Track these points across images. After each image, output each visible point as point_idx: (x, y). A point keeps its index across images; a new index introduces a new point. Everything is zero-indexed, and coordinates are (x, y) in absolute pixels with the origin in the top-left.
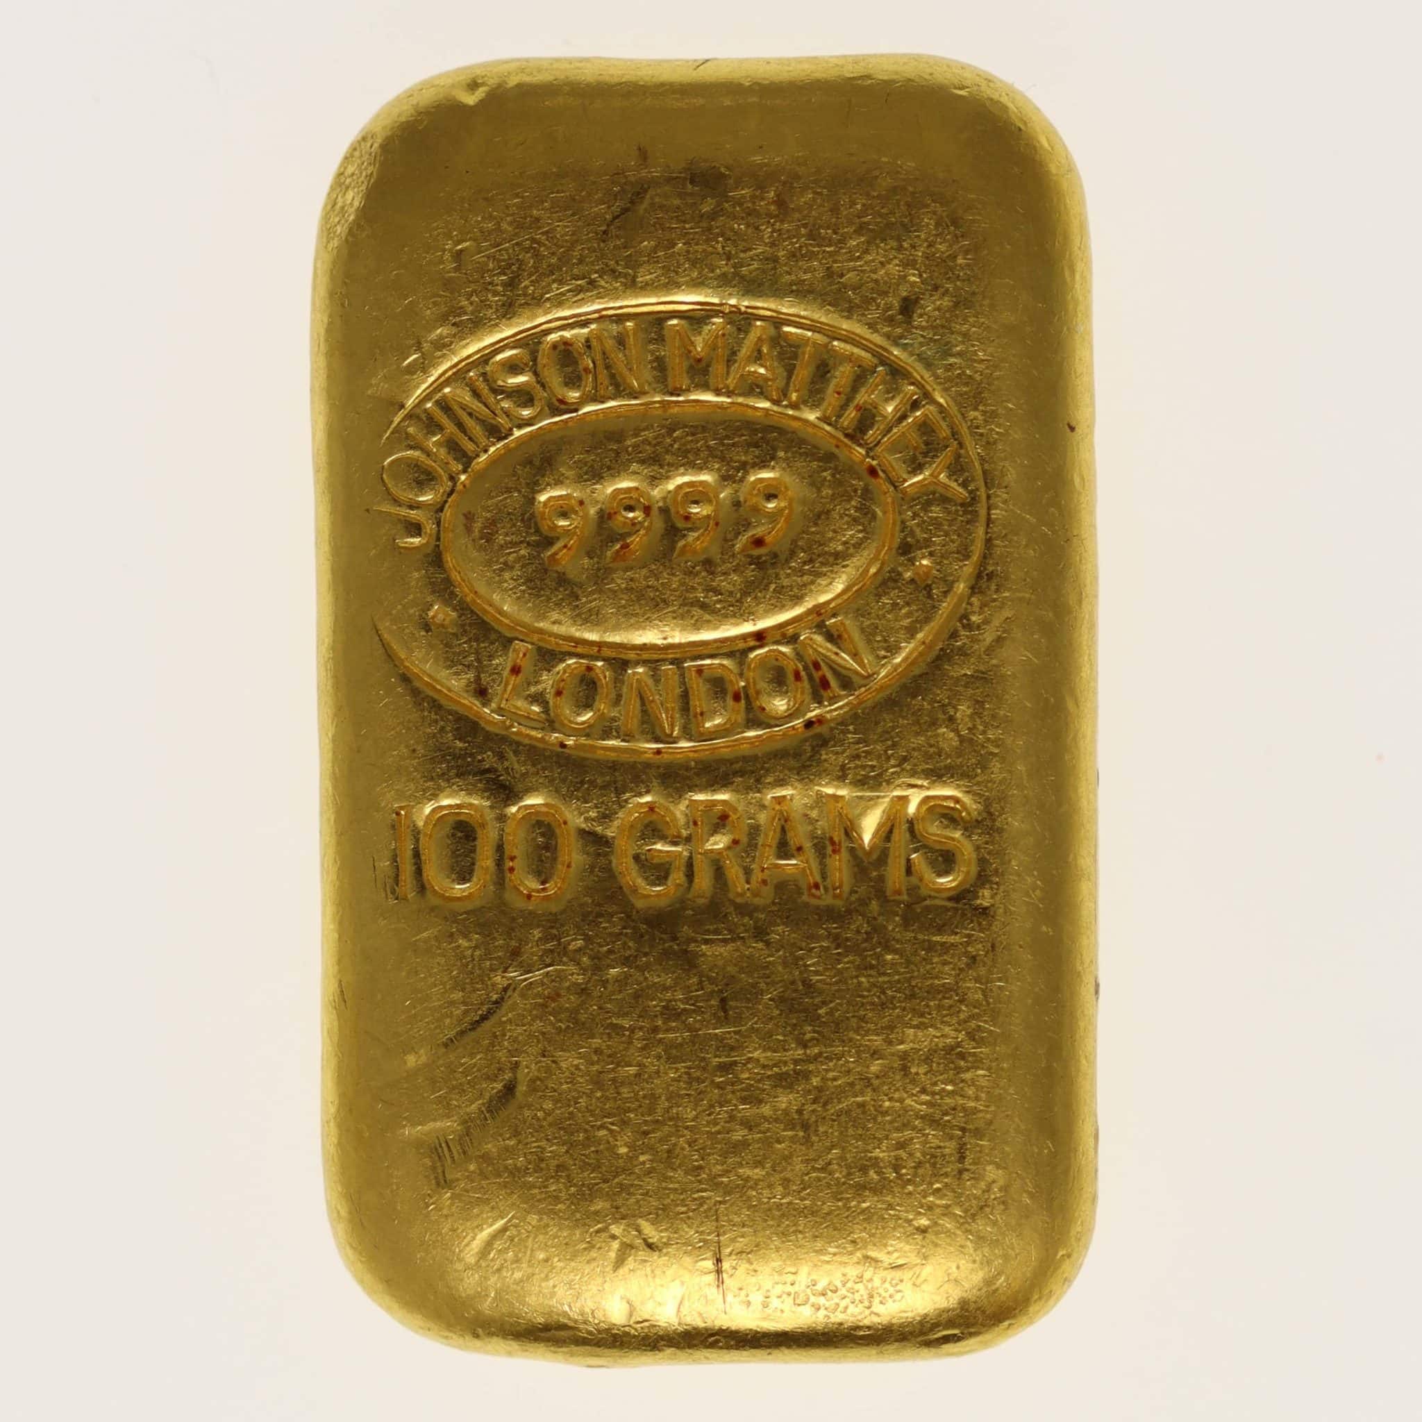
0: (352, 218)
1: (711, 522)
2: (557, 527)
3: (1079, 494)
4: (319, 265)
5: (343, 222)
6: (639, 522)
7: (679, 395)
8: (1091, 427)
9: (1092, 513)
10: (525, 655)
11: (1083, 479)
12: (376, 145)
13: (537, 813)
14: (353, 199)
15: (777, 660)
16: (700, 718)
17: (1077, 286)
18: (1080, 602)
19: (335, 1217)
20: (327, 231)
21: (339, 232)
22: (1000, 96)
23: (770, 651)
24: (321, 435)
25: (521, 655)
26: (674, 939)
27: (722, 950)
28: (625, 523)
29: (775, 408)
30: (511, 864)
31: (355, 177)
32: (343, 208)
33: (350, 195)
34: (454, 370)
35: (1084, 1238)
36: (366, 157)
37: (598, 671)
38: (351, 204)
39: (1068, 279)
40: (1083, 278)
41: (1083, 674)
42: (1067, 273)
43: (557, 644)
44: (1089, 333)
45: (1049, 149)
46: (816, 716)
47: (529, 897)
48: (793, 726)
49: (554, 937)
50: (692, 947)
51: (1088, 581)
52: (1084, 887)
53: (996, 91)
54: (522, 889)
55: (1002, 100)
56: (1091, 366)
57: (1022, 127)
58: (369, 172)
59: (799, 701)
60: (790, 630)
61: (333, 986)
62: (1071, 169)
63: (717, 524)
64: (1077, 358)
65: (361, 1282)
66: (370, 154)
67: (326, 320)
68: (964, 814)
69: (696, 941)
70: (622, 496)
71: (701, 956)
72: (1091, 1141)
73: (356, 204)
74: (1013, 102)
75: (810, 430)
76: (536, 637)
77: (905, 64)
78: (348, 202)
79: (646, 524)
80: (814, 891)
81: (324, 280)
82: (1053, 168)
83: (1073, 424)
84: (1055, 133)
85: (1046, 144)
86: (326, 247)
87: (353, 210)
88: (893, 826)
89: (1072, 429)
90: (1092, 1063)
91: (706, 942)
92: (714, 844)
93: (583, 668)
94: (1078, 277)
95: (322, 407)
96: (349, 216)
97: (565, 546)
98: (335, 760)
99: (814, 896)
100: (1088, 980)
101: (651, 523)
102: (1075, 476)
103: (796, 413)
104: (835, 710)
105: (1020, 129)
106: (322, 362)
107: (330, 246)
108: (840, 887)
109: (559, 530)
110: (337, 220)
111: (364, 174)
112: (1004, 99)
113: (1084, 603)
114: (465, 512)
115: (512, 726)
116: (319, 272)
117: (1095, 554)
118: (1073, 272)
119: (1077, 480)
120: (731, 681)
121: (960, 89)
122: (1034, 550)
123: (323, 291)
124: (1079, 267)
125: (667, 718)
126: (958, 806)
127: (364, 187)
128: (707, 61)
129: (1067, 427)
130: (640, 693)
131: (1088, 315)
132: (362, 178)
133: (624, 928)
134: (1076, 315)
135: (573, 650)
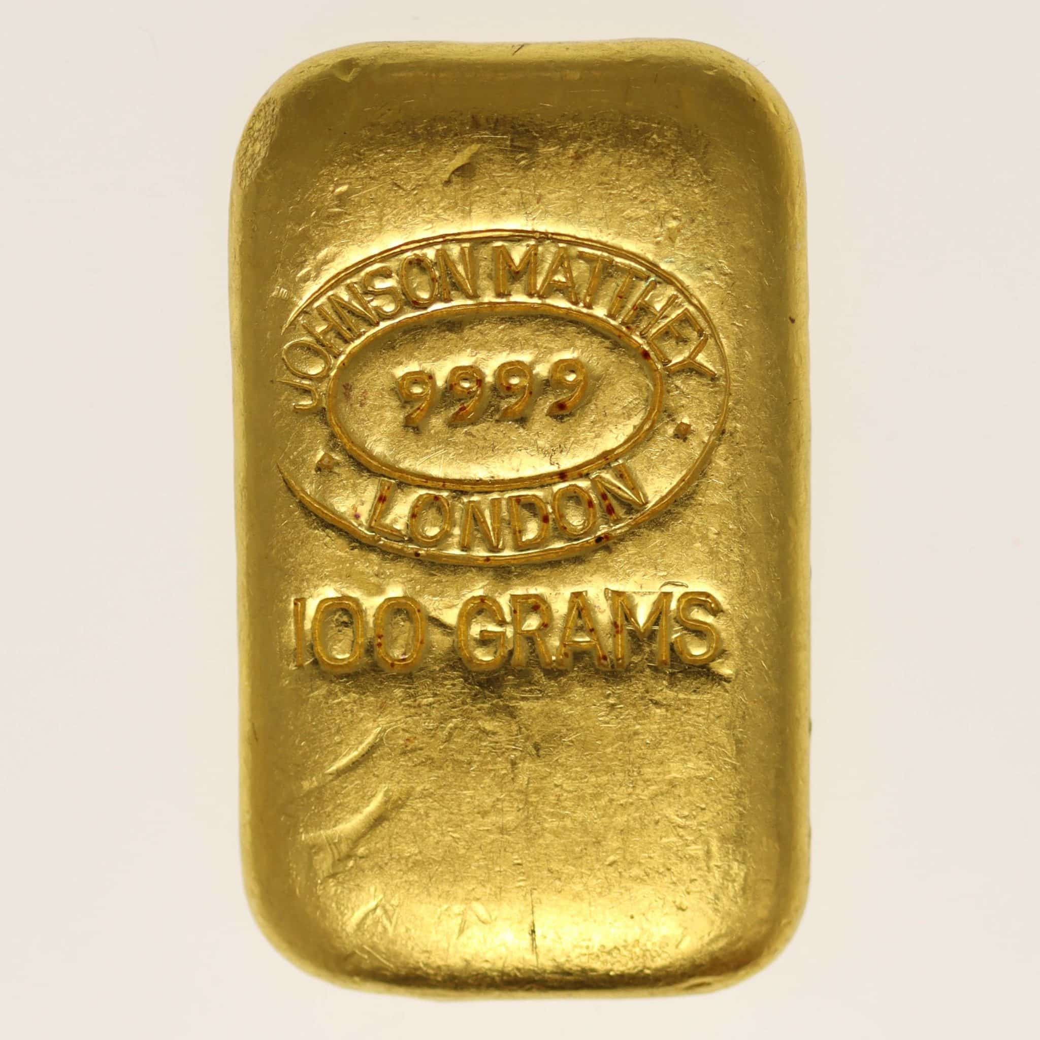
0: (259, 164)
1: (527, 392)
2: (412, 394)
3: (798, 368)
4: (235, 197)
5: (253, 166)
6: (474, 392)
7: (502, 298)
8: (806, 317)
9: (807, 380)
10: (389, 488)
11: (800, 357)
12: (277, 110)
13: (398, 603)
14: (260, 149)
15: (575, 492)
16: (518, 534)
17: (797, 215)
18: (798, 447)
19: (250, 894)
20: (241, 172)
21: (249, 174)
22: (739, 74)
23: (570, 485)
24: (237, 323)
25: (386, 488)
26: (500, 697)
27: (535, 705)
28: (463, 392)
29: (574, 307)
30: (379, 641)
31: (261, 133)
32: (253, 155)
33: (258, 146)
34: (336, 279)
35: (799, 910)
36: (269, 118)
37: (443, 500)
38: (259, 153)
39: (790, 211)
40: (800, 208)
41: (801, 500)
42: (789, 205)
43: (413, 480)
44: (805, 248)
45: (776, 113)
46: (604, 533)
47: (392, 665)
48: (587, 541)
49: (411, 696)
50: (513, 703)
51: (804, 432)
52: (801, 655)
53: (736, 70)
54: (387, 659)
55: (741, 77)
56: (806, 274)
57: (756, 98)
58: (272, 130)
59: (591, 523)
60: (585, 470)
61: (248, 727)
62: (792, 126)
63: (531, 393)
64: (797, 268)
65: (270, 939)
66: (273, 117)
67: (240, 240)
68: (713, 605)
69: (516, 699)
70: (460, 372)
71: (520, 709)
72: (806, 839)
73: (263, 154)
74: (749, 79)
75: (600, 324)
76: (397, 474)
77: (669, 50)
78: (257, 151)
79: (478, 392)
80: (603, 661)
81: (238, 210)
82: (778, 128)
83: (793, 317)
84: (780, 99)
85: (773, 110)
86: (240, 185)
87: (260, 158)
88: (661, 613)
89: (793, 321)
90: (806, 782)
91: (523, 699)
92: (528, 626)
93: (432, 498)
94: (797, 207)
95: (237, 302)
96: (257, 162)
97: (419, 409)
98: (248, 564)
99: (602, 664)
100: (804, 723)
101: (482, 392)
102: (795, 356)
103: (590, 311)
104: (618, 529)
105: (754, 100)
106: (237, 270)
107: (244, 184)
108: (622, 658)
109: (413, 396)
110: (248, 164)
111: (268, 131)
112: (742, 77)
113: (801, 449)
114: (344, 384)
115: (380, 540)
116: (235, 202)
117: (809, 410)
118: (793, 204)
119: (796, 359)
120: (541, 507)
121: (710, 70)
122: (765, 412)
123: (237, 217)
124: (798, 200)
125: (494, 534)
126: (708, 600)
127: (268, 142)
128: (522, 46)
129: (789, 321)
130: (474, 516)
131: (804, 235)
132: (267, 134)
133: (463, 688)
134: (795, 237)
135: (425, 484)
